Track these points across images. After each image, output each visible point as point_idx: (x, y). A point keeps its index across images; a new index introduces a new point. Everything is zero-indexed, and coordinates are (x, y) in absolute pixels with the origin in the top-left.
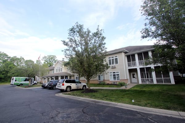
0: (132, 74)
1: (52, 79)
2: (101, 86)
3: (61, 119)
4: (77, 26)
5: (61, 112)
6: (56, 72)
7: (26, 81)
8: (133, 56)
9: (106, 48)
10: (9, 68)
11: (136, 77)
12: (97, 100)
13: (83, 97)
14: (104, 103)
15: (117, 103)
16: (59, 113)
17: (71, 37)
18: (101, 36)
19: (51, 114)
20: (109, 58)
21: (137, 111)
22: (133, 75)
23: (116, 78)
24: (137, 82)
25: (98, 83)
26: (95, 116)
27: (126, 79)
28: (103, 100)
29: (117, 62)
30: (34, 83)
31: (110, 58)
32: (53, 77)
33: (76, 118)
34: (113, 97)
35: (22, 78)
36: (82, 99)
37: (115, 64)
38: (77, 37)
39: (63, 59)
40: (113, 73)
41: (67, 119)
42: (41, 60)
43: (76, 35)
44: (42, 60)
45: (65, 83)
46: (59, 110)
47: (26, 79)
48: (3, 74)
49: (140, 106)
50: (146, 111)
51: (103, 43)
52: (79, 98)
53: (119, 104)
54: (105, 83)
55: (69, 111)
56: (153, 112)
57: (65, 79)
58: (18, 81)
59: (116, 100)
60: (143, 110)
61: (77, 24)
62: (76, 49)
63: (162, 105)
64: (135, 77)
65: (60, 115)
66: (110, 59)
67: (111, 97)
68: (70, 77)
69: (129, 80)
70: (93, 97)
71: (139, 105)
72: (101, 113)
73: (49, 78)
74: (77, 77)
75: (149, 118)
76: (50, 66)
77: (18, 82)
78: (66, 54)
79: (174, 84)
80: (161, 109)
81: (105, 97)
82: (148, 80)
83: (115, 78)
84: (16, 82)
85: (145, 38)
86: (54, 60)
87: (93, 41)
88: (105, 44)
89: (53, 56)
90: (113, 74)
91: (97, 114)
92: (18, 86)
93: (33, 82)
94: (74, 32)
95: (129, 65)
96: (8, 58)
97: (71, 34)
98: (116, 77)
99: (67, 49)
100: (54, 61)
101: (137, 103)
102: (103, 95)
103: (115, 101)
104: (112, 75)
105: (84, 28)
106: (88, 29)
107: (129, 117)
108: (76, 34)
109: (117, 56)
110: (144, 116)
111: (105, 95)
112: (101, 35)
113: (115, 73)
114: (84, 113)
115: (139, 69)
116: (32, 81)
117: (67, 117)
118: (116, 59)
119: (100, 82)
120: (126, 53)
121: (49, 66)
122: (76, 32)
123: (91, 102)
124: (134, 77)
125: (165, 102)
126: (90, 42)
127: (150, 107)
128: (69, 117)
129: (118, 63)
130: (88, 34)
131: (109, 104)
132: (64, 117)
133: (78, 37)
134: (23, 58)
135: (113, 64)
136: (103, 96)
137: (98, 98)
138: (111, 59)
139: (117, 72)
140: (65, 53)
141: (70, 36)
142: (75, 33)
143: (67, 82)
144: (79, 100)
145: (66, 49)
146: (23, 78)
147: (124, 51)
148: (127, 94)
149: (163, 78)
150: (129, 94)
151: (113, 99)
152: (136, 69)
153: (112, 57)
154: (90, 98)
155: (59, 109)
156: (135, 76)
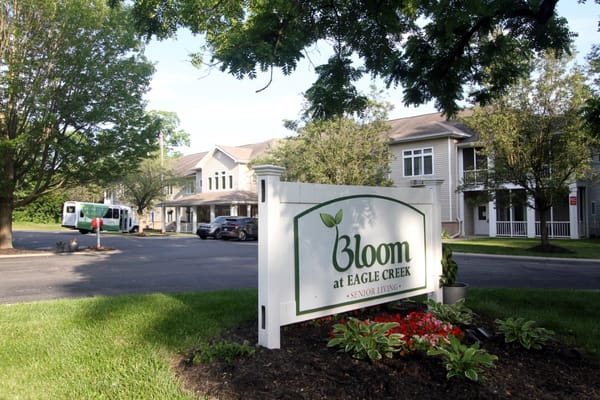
6: (209, 190)
20: (406, 153)
22: (481, 210)
27: (451, 220)
29: (428, 169)
31: (410, 153)
37: (422, 175)
47: (110, 210)
58: (90, 217)
66: (409, 156)
69: (463, 226)
77: (88, 220)
95: (467, 179)
109: (430, 150)
118: (428, 159)
120: (460, 140)
129: (431, 172)
135: (417, 173)
138: (413, 156)
147: (454, 136)
149: (552, 222)
153: (415, 152)
156: (486, 214)
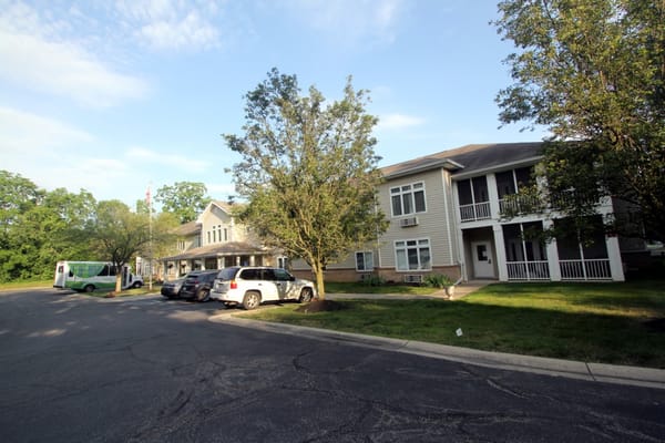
0: (475, 246)
1: (195, 266)
2: (365, 289)
3: (229, 383)
4: (275, 81)
5: (229, 365)
6: (208, 244)
7: (107, 275)
8: (481, 181)
9: (380, 158)
10: (42, 232)
11: (490, 257)
12: (342, 333)
13: (300, 325)
14: (364, 341)
15: (403, 342)
16: (224, 368)
17: (255, 122)
18: (360, 115)
19: (198, 372)
20: (393, 191)
21: (461, 363)
22: (481, 249)
23: (417, 262)
24: (492, 274)
25: (358, 278)
26: (331, 377)
27: (452, 264)
28: (363, 332)
29: (421, 206)
30: (133, 281)
31: (398, 190)
32: (200, 259)
33: (273, 381)
34: (399, 324)
35: (90, 266)
36: (296, 332)
37: (413, 213)
38: (275, 120)
39: (230, 198)
40: (409, 243)
41: (248, 383)
42: (154, 201)
43: (271, 114)
44: (158, 201)
45: (238, 281)
46: (223, 362)
47: (106, 267)
48: (24, 252)
49: (477, 348)
50: (489, 361)
51: (368, 139)
52: (288, 329)
53: (412, 343)
54: (378, 278)
55: (254, 363)
56: (511, 364)
57: (239, 266)
58: (80, 276)
59: (402, 333)
60: (483, 359)
61: (273, 76)
62: (274, 162)
63: (546, 345)
64: (485, 259)
65: (226, 374)
66: (397, 194)
67: (391, 325)
68: (259, 259)
69: (464, 269)
70: (332, 324)
71: (473, 346)
72: (350, 369)
73: (184, 263)
74: (280, 260)
75: (492, 380)
76: (187, 220)
77: (79, 280)
78: (240, 181)
79: (623, 279)
80: (540, 355)
81: (373, 323)
82: (532, 268)
83: (413, 261)
84: (72, 279)
85: (512, 121)
86: (198, 199)
87: (333, 133)
88: (374, 142)
89: (193, 185)
90: (406, 247)
91: (337, 370)
92: (80, 291)
93: (130, 280)
94: (266, 104)
95: (465, 216)
96: (36, 194)
97: (255, 111)
98: (416, 258)
99: (241, 165)
100: (197, 204)
101: (468, 340)
102: (366, 319)
103: (402, 335)
104: (403, 250)
105: (299, 86)
106: (312, 89)
107: (433, 377)
108: (273, 111)
109: (421, 185)
110: (477, 376)
111: (374, 318)
112: (358, 110)
113: (413, 243)
114: (298, 367)
115: (501, 228)
116: (125, 276)
117: (245, 380)
118: (419, 195)
119: (363, 277)
120: (452, 171)
121: (183, 223)
122: (271, 104)
123: (324, 340)
124: (482, 258)
125: (562, 337)
126: (323, 136)
127: (507, 352)
128: (254, 379)
129: (424, 210)
130: (315, 110)
131: (380, 343)
132: (237, 378)
133: (278, 120)
134: (90, 196)
135: (407, 211)
136: (364, 322)
137: (349, 327)
138: (401, 193)
139: (420, 241)
140: (237, 179)
141: (251, 116)
142: (268, 109)
143: (247, 275)
144: (288, 333)
145: (239, 163)
146: (95, 266)
147: (448, 166)
148: (446, 314)
149: (583, 260)
150: (453, 313)
151: (395, 328)
152: (491, 227)
153: (404, 189)
154: (323, 327)
155: (223, 357)
156: (488, 253)
